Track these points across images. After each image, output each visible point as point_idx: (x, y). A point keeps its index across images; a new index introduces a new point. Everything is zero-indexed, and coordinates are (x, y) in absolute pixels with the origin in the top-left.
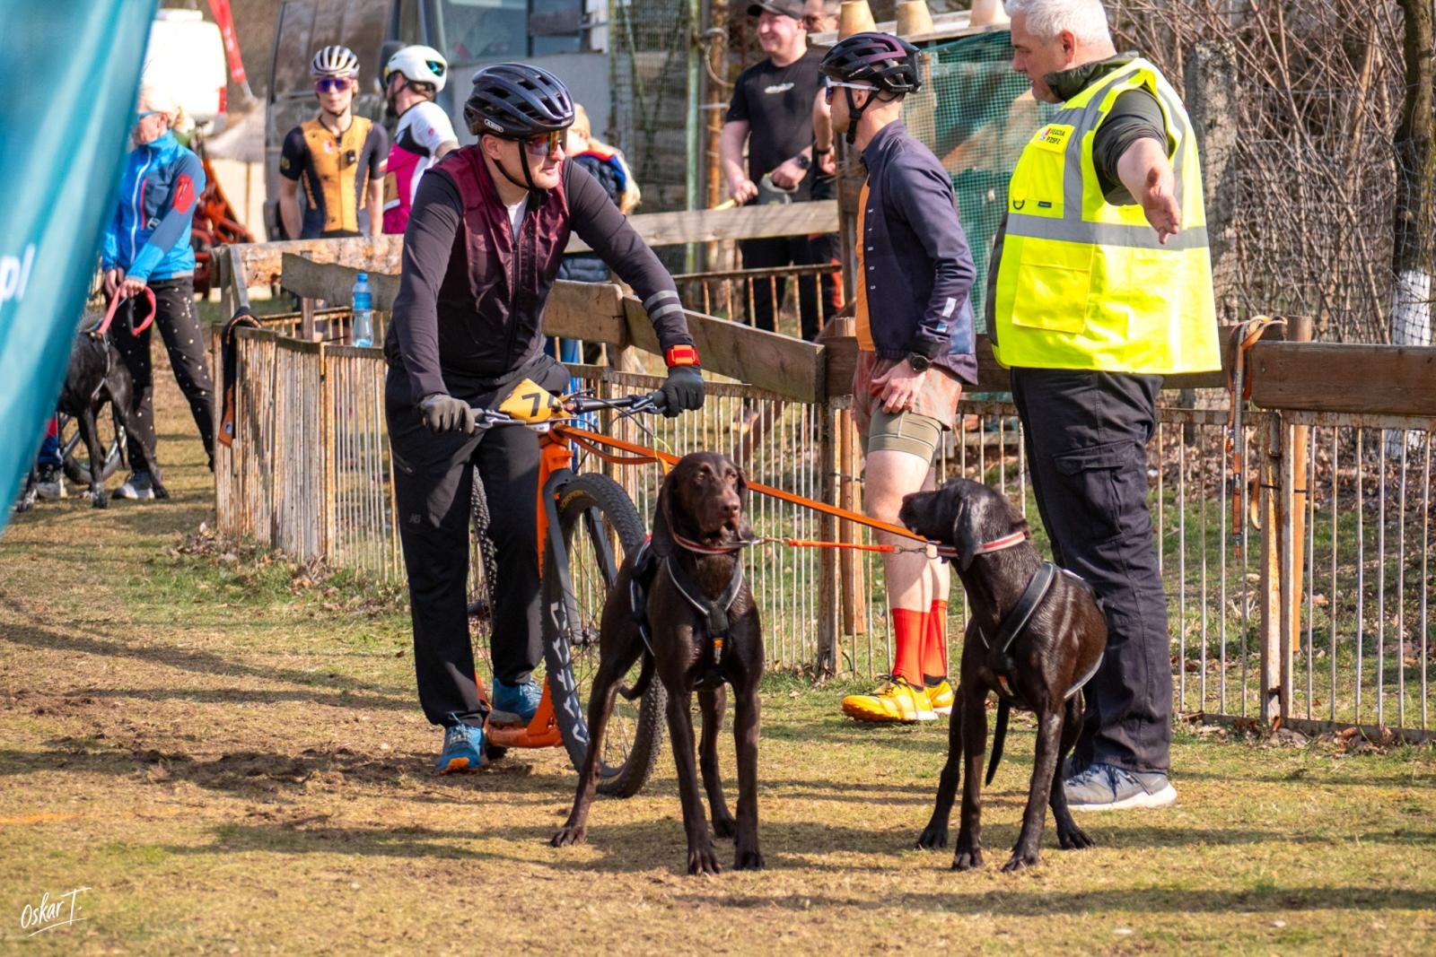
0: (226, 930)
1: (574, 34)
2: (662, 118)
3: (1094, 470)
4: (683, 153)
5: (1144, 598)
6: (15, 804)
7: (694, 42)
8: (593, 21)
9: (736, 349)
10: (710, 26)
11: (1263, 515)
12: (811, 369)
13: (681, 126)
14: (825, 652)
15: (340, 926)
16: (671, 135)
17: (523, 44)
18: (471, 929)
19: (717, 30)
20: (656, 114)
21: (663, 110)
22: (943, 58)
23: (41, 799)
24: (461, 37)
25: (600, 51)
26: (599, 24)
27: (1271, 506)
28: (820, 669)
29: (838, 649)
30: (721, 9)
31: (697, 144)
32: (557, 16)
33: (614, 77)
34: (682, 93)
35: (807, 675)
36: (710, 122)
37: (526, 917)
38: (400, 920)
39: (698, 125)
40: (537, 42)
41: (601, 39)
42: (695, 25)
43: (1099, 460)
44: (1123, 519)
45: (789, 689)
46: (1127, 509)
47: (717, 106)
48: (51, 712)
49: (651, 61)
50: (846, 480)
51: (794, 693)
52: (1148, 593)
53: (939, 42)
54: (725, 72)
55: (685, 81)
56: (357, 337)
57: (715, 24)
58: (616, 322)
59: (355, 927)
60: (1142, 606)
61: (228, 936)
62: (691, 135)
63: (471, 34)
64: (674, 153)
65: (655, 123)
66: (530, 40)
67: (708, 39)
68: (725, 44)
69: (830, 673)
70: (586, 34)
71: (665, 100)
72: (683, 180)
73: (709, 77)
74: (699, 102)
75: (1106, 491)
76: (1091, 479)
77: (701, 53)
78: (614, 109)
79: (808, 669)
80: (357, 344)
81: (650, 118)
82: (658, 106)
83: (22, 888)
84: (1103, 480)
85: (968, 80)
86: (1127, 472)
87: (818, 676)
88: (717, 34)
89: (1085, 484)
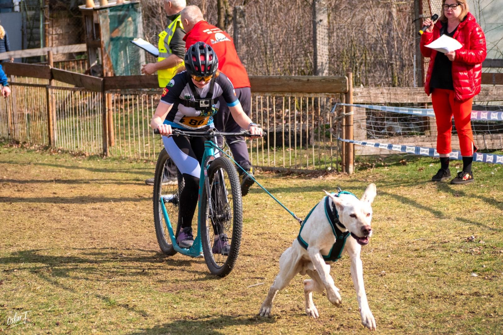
1: (10, 8)
4: (40, 34)
7: (41, 9)
8: (15, 4)
9: (81, 80)
10: (45, 5)
12: (100, 84)
13: (39, 28)
14: (105, 150)
15: (13, 226)
16: (37, 30)
18: (45, 226)
19: (47, 6)
20: (33, 25)
22: (111, 11)
25: (17, 12)
28: (104, 155)
29: (108, 149)
30: (47, 1)
31: (43, 32)
32: (6, 4)
33: (23, 17)
34: (39, 20)
35: (101, 156)
36: (46, 27)
37: (58, 222)
38: (27, 224)
39: (43, 27)
40: (1, 10)
41: (17, 8)
42: (41, 5)
45: (97, 160)
47: (47, 23)
49: (30, 13)
50: (109, 110)
51: (98, 161)
53: (110, 7)
54: (48, 15)
55: (39, 17)
58: (50, 74)
59: (16, 226)
62: (41, 30)
64: (37, 34)
67: (44, 8)
68: (48, 9)
69: (106, 155)
70: (13, 8)
71: (35, 22)
72: (40, 40)
73: (45, 17)
74: (43, 22)
77: (43, 11)
78: (23, 24)
79: (101, 154)
81: (32, 26)
82: (33, 23)
85: (119, 16)
87: (103, 156)
88: (47, 7)
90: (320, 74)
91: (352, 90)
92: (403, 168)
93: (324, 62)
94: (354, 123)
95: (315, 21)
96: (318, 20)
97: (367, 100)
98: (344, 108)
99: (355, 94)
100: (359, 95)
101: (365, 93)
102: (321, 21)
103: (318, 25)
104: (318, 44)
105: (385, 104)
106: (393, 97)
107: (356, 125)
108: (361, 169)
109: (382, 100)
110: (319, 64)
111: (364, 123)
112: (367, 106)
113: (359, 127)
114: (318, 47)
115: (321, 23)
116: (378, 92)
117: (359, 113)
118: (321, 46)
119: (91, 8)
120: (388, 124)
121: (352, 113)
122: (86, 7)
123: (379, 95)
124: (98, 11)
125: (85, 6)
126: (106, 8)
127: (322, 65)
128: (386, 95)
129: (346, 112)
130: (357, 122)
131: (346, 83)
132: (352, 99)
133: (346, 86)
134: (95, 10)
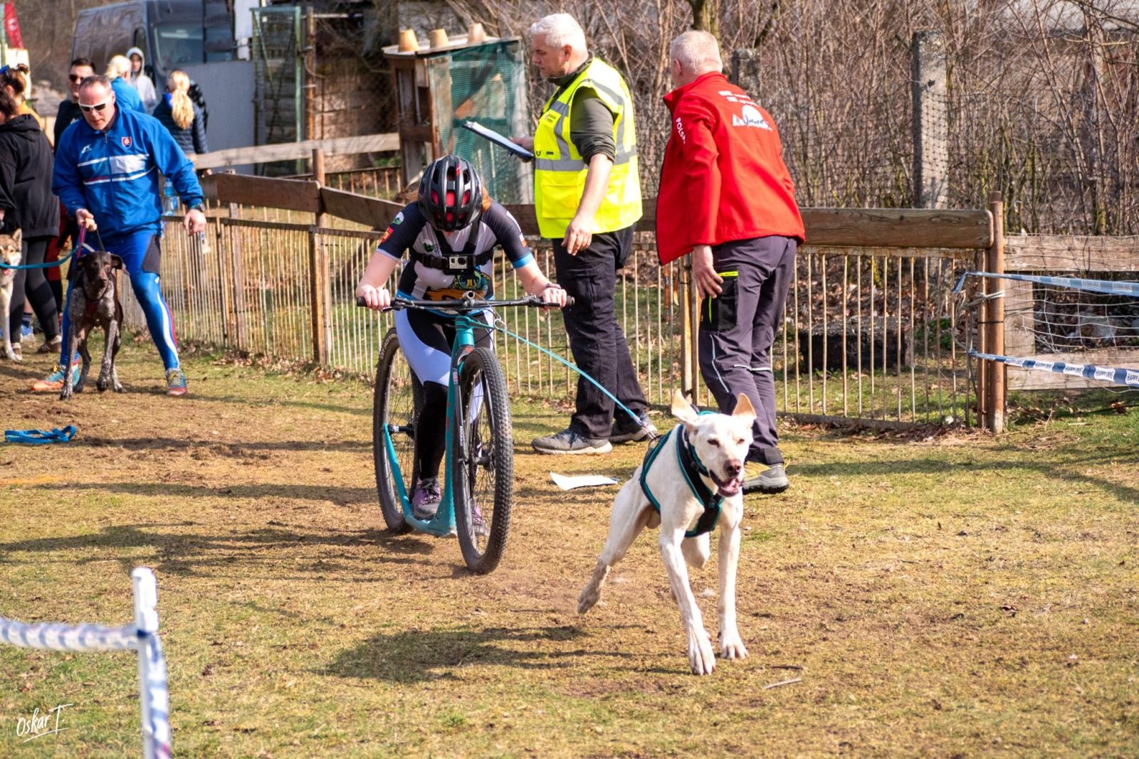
0: (172, 547)
1: (229, 51)
2: (282, 93)
3: (581, 278)
4: (294, 110)
5: (603, 348)
6: (29, 472)
7: (299, 53)
8: (239, 44)
10: (306, 45)
11: (681, 299)
13: (293, 96)
16: (289, 101)
17: (201, 56)
19: (310, 47)
20: (280, 91)
21: (283, 89)
23: (42, 468)
24: (168, 54)
25: (244, 60)
26: (241, 46)
27: (686, 293)
30: (312, 37)
31: (301, 106)
32: (220, 42)
33: (257, 73)
34: (293, 80)
36: (308, 94)
39: (302, 96)
40: (209, 55)
41: (244, 53)
42: (298, 45)
43: (584, 272)
44: (595, 304)
46: (599, 299)
47: (311, 86)
48: (33, 417)
49: (274, 64)
52: (606, 345)
54: (314, 68)
55: (294, 73)
56: (167, 210)
57: (309, 44)
58: (317, 201)
60: (601, 352)
61: (173, 550)
62: (298, 102)
63: (172, 52)
64: (289, 110)
65: (278, 95)
66: (205, 55)
67: (306, 52)
68: (314, 55)
70: (235, 51)
71: (284, 84)
72: (294, 124)
73: (306, 72)
74: (301, 84)
75: (587, 289)
76: (580, 283)
77: (302, 59)
78: (257, 88)
80: (167, 214)
81: (276, 92)
82: (280, 87)
83: (49, 523)
84: (586, 284)
86: (600, 279)
88: (310, 50)
89: (576, 285)
90: (929, 205)
91: (1003, 242)
92: (1119, 420)
93: (938, 177)
94: (1006, 316)
95: (918, 84)
96: (923, 81)
97: (1036, 264)
98: (984, 281)
99: (1008, 251)
100: (1019, 252)
101: (1031, 249)
102: (931, 83)
103: (924, 93)
104: (924, 137)
105: (1077, 273)
106: (1094, 257)
107: (1010, 320)
108: (1020, 422)
109: (1070, 266)
110: (926, 182)
111: (1029, 318)
112: (1038, 279)
113: (1018, 326)
114: (923, 142)
115: (932, 89)
116: (1062, 245)
117: (1018, 294)
118: (932, 141)
119: (411, 52)
120: (1083, 318)
121: (1002, 293)
122: (400, 50)
123: (1065, 254)
124: (425, 60)
125: (397, 47)
126: (444, 53)
127: (933, 184)
128: (1079, 253)
129: (989, 292)
130: (1014, 315)
131: (988, 225)
132: (1003, 263)
133: (988, 234)
134: (420, 56)
